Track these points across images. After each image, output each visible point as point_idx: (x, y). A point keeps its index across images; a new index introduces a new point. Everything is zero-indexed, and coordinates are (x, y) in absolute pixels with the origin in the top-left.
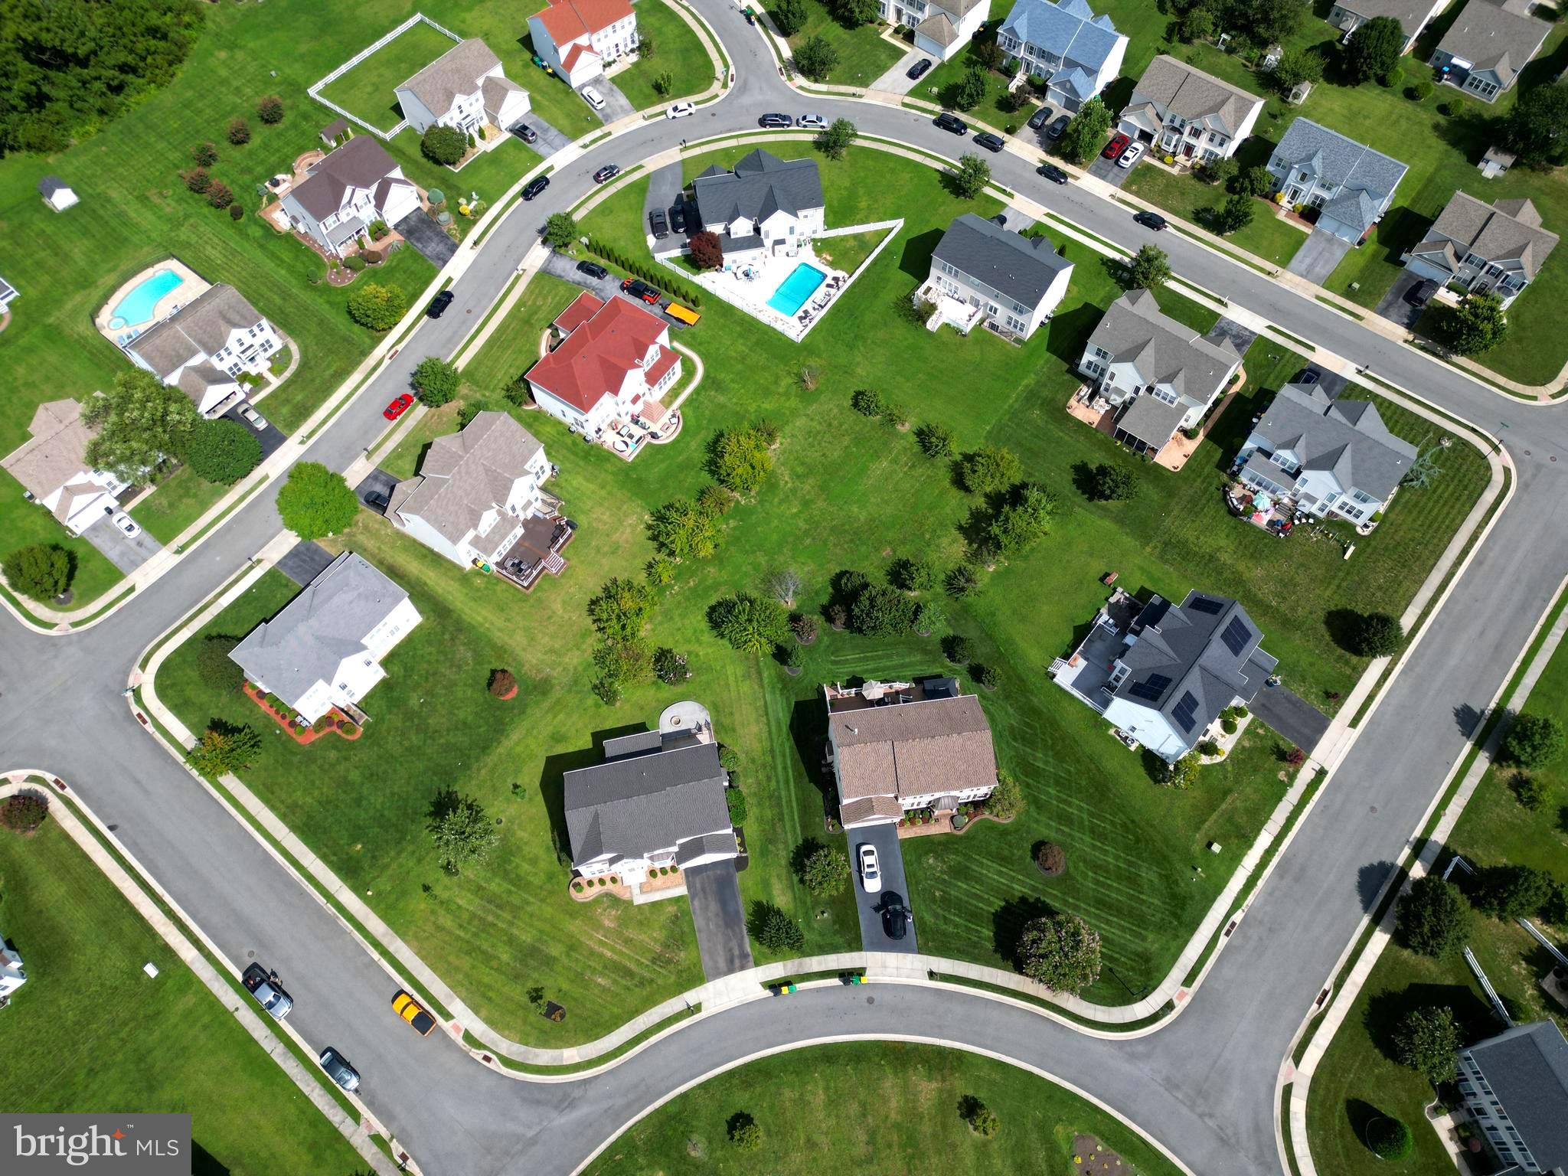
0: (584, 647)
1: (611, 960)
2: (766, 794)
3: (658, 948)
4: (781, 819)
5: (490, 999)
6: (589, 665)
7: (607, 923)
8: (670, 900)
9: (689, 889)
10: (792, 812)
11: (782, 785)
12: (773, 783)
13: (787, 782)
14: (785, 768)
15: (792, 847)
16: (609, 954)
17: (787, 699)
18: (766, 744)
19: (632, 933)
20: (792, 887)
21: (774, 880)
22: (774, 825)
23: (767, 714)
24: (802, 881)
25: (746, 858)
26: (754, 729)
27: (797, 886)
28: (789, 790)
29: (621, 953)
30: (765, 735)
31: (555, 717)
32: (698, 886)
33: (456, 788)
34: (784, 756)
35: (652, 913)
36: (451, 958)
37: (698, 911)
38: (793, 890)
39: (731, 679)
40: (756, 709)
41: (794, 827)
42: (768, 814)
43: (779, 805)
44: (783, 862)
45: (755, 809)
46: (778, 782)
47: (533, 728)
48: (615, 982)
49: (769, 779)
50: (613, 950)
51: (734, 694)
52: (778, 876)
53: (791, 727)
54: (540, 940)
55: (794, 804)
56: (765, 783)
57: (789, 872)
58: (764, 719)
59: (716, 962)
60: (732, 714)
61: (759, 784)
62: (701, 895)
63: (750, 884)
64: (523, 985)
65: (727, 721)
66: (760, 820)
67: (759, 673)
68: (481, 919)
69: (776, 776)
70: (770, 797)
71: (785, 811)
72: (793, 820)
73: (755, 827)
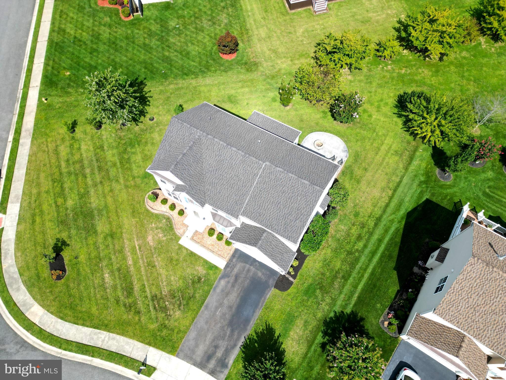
0: (296, 62)
1: (128, 267)
2: (348, 247)
3: (165, 291)
4: (345, 278)
5: (34, 222)
6: (290, 74)
7: (150, 238)
8: (206, 262)
9: (227, 266)
10: (360, 280)
11: (367, 251)
12: (360, 245)
13: (373, 253)
14: (380, 241)
15: (337, 309)
16: (130, 262)
17: (422, 193)
18: (378, 212)
19: (159, 262)
20: (310, 344)
21: (299, 323)
22: (335, 277)
23: (395, 191)
24: (323, 346)
25: (291, 283)
26: (376, 193)
27: (316, 347)
28: (370, 260)
29: (138, 270)
30: (382, 204)
31: (242, 87)
32: (236, 270)
33: (148, 84)
34: (386, 231)
35: (185, 260)
36: (42, 175)
37: (218, 290)
38: (310, 347)
39: (384, 148)
40: (389, 181)
41: (352, 293)
42: (338, 265)
43: (353, 265)
44: (320, 315)
45: (329, 251)
46: (365, 246)
47: (223, 84)
48: (115, 288)
49: (359, 238)
50: (135, 263)
51: (378, 158)
52: (306, 323)
53: (409, 215)
54: (100, 211)
55: (366, 275)
56: (353, 239)
57: (318, 328)
58: (390, 193)
59: (197, 346)
60: (366, 170)
61: (348, 234)
62: (232, 279)
63: (277, 307)
64: (60, 231)
65: (358, 172)
66: (327, 263)
67: (411, 158)
68: (83, 167)
69: (368, 240)
70: (350, 253)
71: (354, 275)
72: (356, 287)
73: (318, 265)
